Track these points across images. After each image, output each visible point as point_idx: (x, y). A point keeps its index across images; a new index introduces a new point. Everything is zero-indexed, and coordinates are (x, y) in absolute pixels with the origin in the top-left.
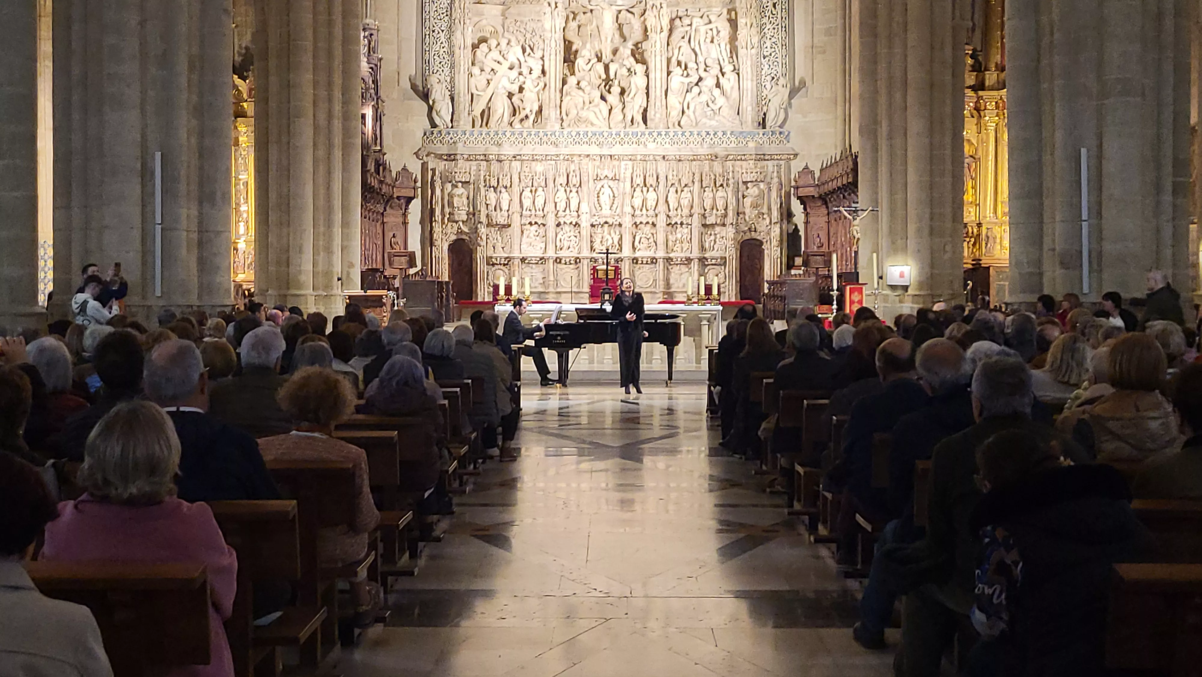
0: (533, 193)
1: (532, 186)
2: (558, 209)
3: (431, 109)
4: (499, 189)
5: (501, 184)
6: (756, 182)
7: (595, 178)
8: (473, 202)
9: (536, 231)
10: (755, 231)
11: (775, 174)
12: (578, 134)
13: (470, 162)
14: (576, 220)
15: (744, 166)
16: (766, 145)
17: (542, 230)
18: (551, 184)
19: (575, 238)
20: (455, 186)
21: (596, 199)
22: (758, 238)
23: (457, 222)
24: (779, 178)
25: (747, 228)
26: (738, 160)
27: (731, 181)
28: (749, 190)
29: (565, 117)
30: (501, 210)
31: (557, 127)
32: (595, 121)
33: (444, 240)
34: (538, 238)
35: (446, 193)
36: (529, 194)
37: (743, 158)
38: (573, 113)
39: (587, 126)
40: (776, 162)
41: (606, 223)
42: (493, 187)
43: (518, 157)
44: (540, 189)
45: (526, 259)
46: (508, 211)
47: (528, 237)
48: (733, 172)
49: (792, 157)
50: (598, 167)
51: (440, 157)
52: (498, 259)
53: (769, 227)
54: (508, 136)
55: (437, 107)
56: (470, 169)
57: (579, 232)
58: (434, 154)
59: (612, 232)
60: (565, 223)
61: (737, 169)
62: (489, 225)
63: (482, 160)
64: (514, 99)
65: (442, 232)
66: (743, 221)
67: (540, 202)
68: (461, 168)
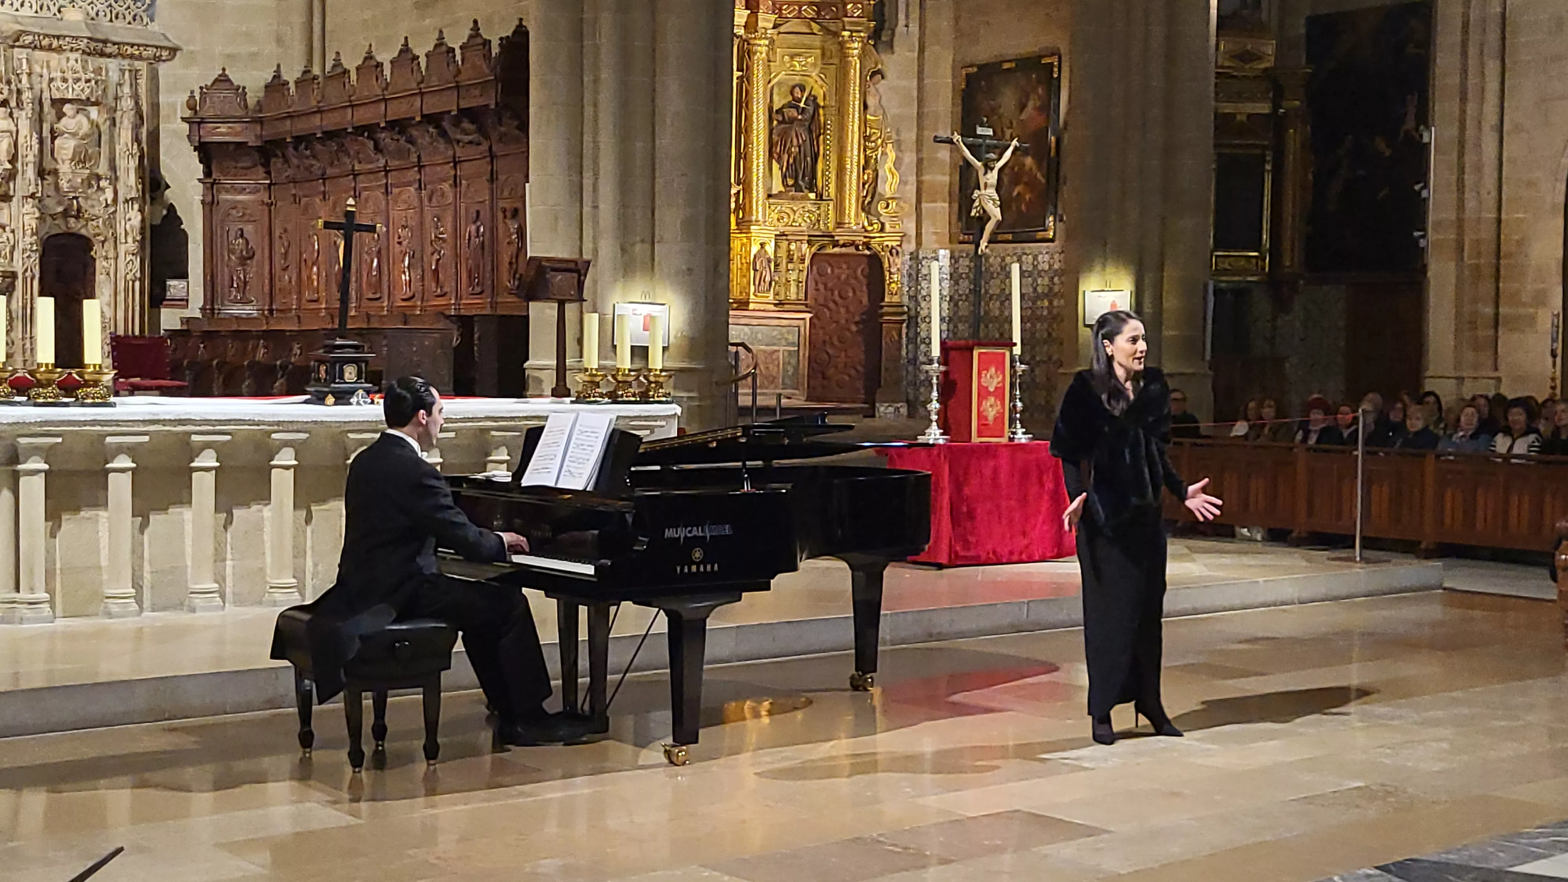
6: (83, 104)
10: (77, 217)
11: (127, 89)
15: (53, 64)
16: (104, 21)
22: (83, 232)
24: (136, 97)
25: (60, 209)
26: (42, 48)
27: (27, 96)
28: (64, 121)
37: (55, 43)
40: (126, 62)
48: (29, 75)
49: (165, 53)
53: (112, 209)
61: (37, 69)
66: (52, 193)
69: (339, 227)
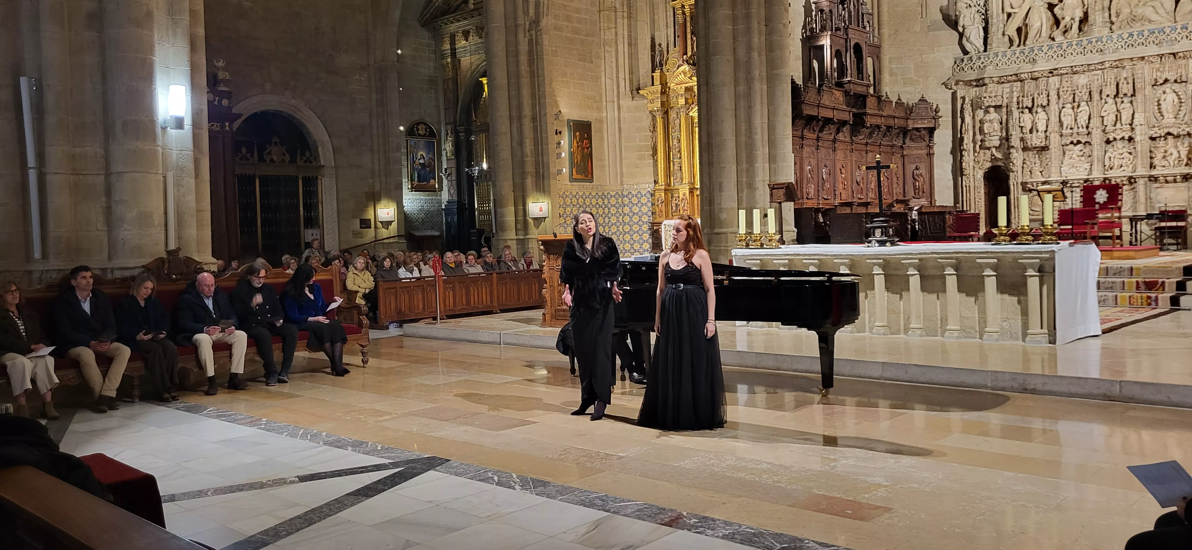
0: (1075, 110)
1: (1074, 102)
2: (1105, 124)
3: (961, 35)
4: (1034, 110)
5: (1036, 104)
7: (1153, 83)
8: (1006, 126)
9: (1081, 151)
12: (1131, 35)
13: (1003, 85)
14: (1130, 134)
17: (1087, 150)
18: (1096, 96)
19: (1128, 155)
20: (987, 112)
21: (1156, 108)
23: (989, 149)
29: (1114, 19)
30: (1037, 131)
31: (1107, 31)
32: (1154, 17)
33: (977, 169)
34: (1083, 158)
35: (977, 119)
36: (1071, 111)
38: (1126, 11)
39: (1142, 25)
41: (1169, 134)
42: (1027, 107)
43: (1055, 72)
44: (1083, 104)
45: (1067, 183)
46: (1046, 131)
47: (1071, 158)
50: (1158, 70)
51: (968, 83)
52: (1035, 184)
54: (1045, 51)
55: (967, 33)
56: (1003, 92)
57: (1135, 148)
58: (963, 81)
59: (1179, 144)
60: (1115, 139)
62: (1025, 149)
63: (1015, 81)
64: (1056, 10)
65: (974, 160)
67: (1083, 119)
68: (991, 92)
69: (874, 168)
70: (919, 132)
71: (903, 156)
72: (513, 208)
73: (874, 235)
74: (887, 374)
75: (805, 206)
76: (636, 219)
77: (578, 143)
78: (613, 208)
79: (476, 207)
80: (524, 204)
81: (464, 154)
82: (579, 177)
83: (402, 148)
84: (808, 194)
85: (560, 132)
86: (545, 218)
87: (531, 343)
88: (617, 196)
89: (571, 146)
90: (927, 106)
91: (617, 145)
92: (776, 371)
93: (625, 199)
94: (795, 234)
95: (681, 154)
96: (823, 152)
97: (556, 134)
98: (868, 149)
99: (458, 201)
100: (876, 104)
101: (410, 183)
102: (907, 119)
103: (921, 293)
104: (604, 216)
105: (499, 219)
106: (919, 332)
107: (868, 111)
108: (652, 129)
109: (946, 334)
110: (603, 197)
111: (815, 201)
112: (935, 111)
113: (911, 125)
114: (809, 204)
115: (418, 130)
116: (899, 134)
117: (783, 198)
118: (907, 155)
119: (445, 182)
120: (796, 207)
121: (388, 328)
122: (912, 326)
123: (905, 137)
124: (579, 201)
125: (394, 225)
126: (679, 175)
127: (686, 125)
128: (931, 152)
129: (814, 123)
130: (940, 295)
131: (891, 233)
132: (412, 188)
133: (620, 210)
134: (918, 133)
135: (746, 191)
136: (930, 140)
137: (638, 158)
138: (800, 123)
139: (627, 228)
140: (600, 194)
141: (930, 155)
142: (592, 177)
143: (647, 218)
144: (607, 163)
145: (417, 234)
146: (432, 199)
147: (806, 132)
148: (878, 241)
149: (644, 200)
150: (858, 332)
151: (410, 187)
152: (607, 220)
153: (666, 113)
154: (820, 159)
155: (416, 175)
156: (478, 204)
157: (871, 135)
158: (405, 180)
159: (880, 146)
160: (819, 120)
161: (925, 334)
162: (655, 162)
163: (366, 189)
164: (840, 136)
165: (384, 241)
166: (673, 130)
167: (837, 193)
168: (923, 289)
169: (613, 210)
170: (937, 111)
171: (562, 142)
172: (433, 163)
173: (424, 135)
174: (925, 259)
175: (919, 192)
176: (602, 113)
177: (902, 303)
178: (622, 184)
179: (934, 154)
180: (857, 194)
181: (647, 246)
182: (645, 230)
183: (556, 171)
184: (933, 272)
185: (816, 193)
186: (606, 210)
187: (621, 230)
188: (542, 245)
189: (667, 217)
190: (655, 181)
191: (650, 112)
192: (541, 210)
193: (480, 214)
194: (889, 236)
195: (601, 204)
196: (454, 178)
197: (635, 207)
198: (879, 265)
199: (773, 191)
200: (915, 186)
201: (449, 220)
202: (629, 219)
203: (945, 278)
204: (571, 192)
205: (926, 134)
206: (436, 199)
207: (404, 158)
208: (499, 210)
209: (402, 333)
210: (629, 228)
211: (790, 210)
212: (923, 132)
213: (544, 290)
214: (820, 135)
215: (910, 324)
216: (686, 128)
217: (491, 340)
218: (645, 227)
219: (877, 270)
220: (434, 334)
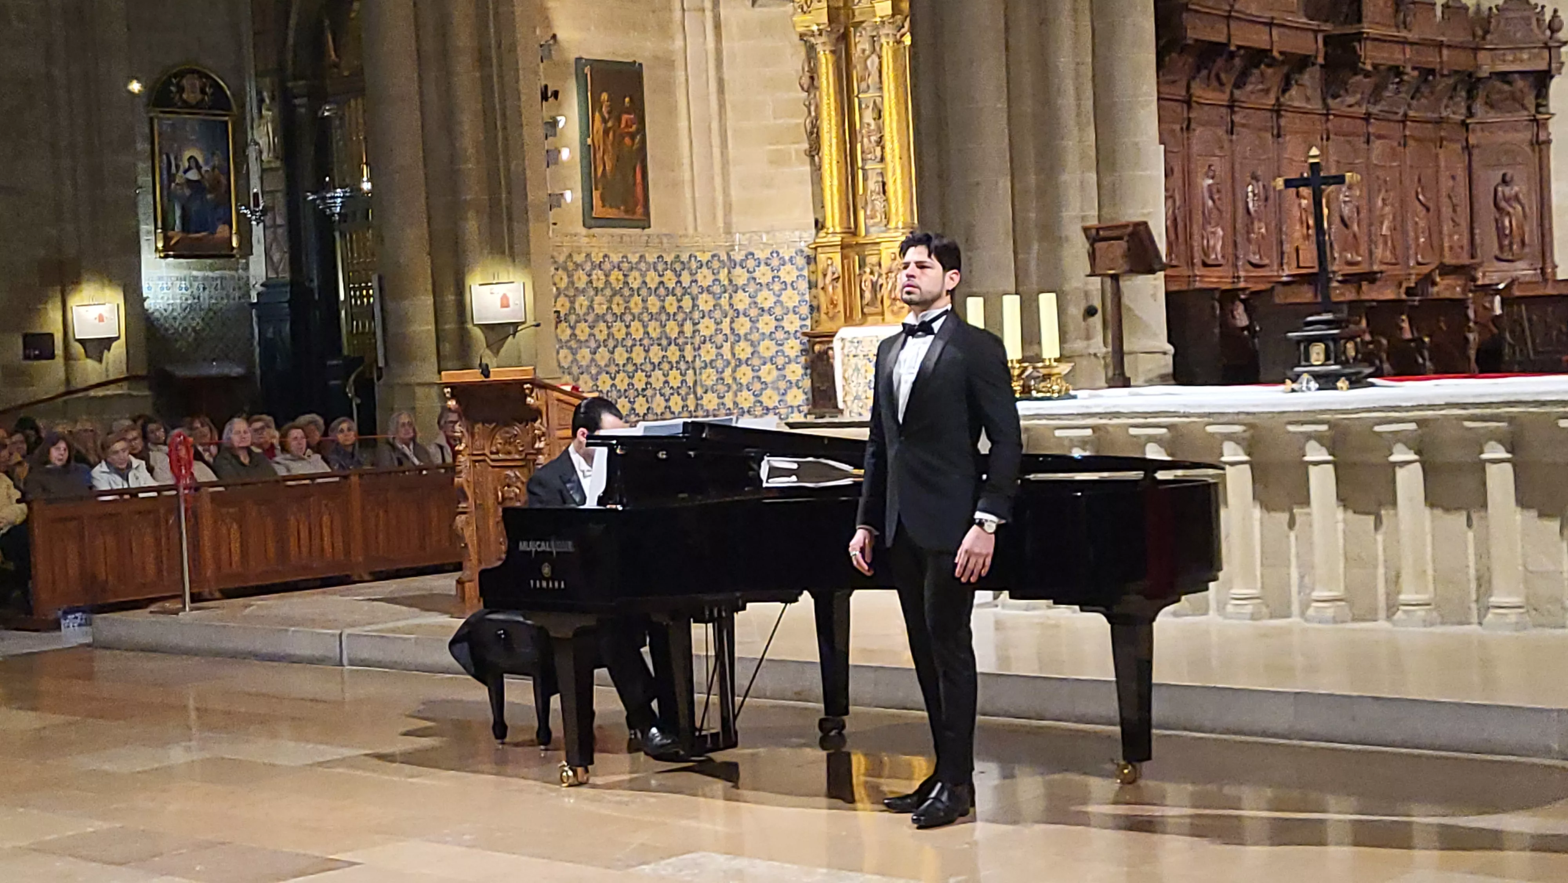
69: (1304, 182)
70: (1509, 83)
71: (1468, 148)
72: (430, 300)
73: (1307, 359)
74: (1309, 724)
75: (1198, 285)
76: (766, 324)
77: (604, 121)
78: (705, 296)
79: (342, 297)
80: (460, 290)
81: (308, 151)
82: (611, 213)
83: (139, 139)
84: (1206, 254)
85: (556, 94)
86: (516, 325)
87: (420, 660)
88: (716, 264)
89: (586, 129)
90: (1526, 13)
91: (715, 125)
92: (1034, 722)
93: (738, 270)
94: (1169, 359)
95: (883, 148)
96: (1245, 140)
97: (545, 97)
98: (1371, 130)
99: (292, 283)
100: (1390, 10)
101: (160, 236)
102: (1476, 49)
103: (1427, 511)
104: (680, 317)
105: (391, 329)
106: (1421, 612)
107: (1368, 29)
108: (806, 81)
109: (1490, 616)
110: (678, 267)
111: (1226, 271)
112: (1550, 27)
113: (1486, 65)
114: (1214, 279)
115: (181, 90)
116: (1455, 89)
117: (1121, 266)
118: (1478, 146)
119: (258, 231)
120: (1174, 288)
121: (58, 627)
122: (1403, 597)
123: (1471, 96)
124: (612, 278)
125: (118, 349)
126: (879, 205)
127: (895, 69)
128: (1542, 137)
129: (1220, 62)
130: (1475, 517)
131: (1351, 353)
132: (166, 248)
133: (724, 301)
134: (1506, 87)
135: (1035, 247)
136: (1538, 106)
137: (771, 162)
138: (1182, 62)
139: (744, 350)
140: (669, 259)
141: (1541, 145)
142: (647, 213)
143: (798, 323)
144: (687, 176)
145: (181, 372)
146: (222, 278)
147: (1198, 90)
148: (1316, 376)
149: (788, 274)
150: (1271, 617)
151: (160, 245)
152: (688, 328)
153: (844, 38)
154: (1238, 160)
155: (178, 213)
156: (347, 290)
157: (1376, 95)
158: (147, 227)
159: (1403, 122)
160: (1232, 55)
161: (1439, 620)
162: (817, 169)
163: (42, 253)
164: (1295, 97)
165: (92, 393)
166: (863, 85)
167: (1287, 248)
168: (1432, 501)
169: (705, 302)
170: (1554, 26)
171: (562, 120)
172: (224, 180)
173: (199, 105)
174: (1435, 420)
175: (1511, 244)
176: (672, 38)
177: (1380, 538)
178: (728, 231)
179: (1548, 142)
180: (1343, 250)
181: (798, 397)
182: (793, 354)
183: (546, 199)
184: (1457, 455)
185: (1230, 250)
186: (687, 303)
187: (728, 355)
188: (453, 396)
189: (849, 320)
190: (817, 222)
191: (801, 36)
192: (505, 304)
193: (351, 317)
194: (1345, 363)
195: (671, 285)
196: (279, 221)
197: (765, 293)
198: (1319, 438)
199: (1098, 245)
200: (1500, 229)
201: (270, 335)
202: (748, 325)
203: (1484, 470)
204: (588, 255)
205: (1526, 90)
206: (233, 277)
207: (143, 166)
208: (390, 306)
209: (89, 640)
210: (750, 350)
211: (1154, 296)
212: (1520, 84)
213: (460, 519)
214: (1237, 93)
215: (1399, 593)
216: (896, 77)
217: (318, 653)
218: (793, 347)
219: (1315, 453)
220: (174, 638)
